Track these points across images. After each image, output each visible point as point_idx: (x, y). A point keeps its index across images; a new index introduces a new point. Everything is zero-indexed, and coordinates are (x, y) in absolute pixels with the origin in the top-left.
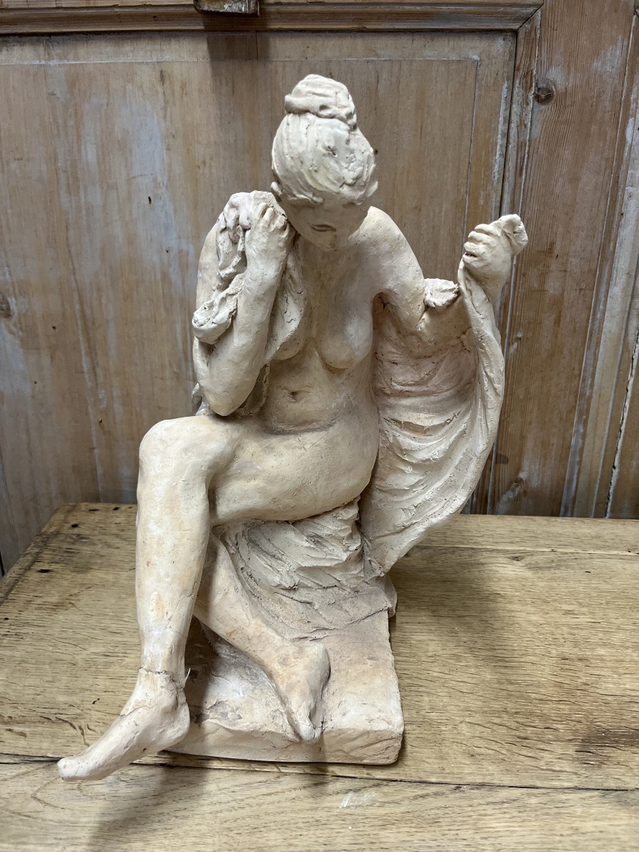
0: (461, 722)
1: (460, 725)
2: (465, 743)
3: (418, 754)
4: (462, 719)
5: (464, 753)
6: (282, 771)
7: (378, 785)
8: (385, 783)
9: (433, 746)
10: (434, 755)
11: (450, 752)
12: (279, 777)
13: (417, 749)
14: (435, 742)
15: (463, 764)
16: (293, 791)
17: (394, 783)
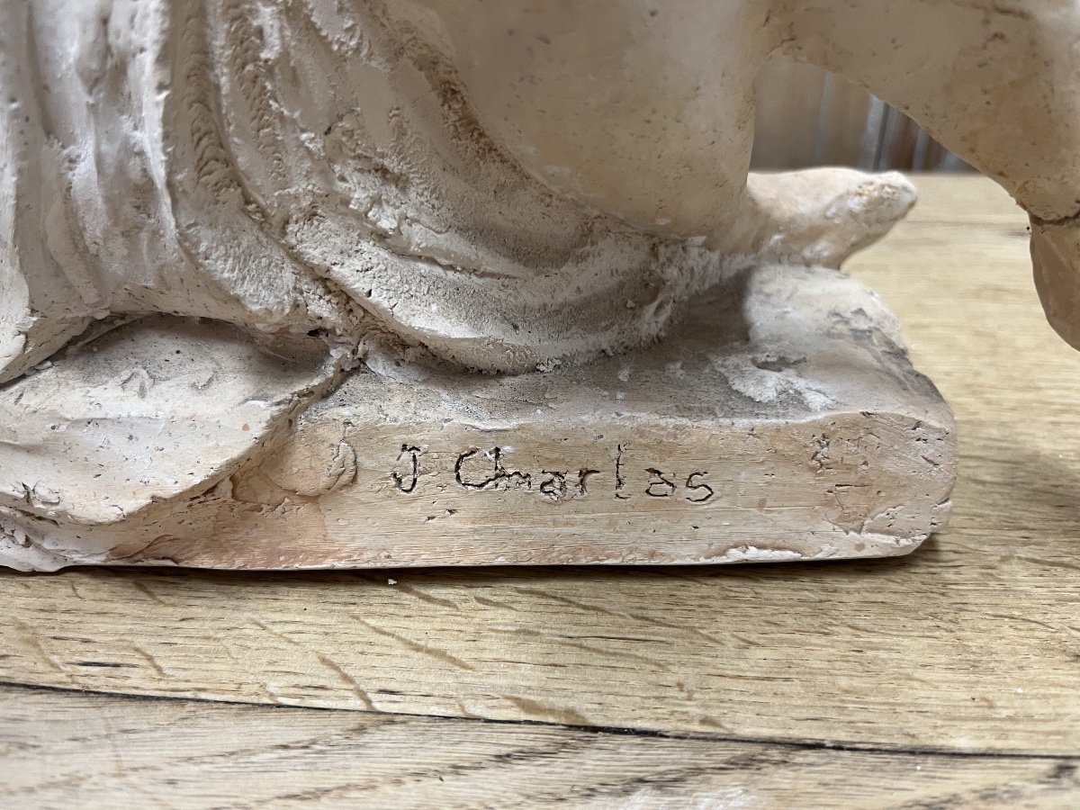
0: (1004, 559)
1: (1005, 567)
2: (1039, 618)
3: (883, 654)
4: (1003, 551)
5: (1046, 649)
6: (378, 706)
7: (747, 763)
8: (775, 754)
9: (929, 629)
10: (943, 659)
11: (996, 645)
12: (361, 730)
13: (875, 639)
14: (934, 616)
15: (1054, 685)
16: (410, 783)
17: (812, 756)
